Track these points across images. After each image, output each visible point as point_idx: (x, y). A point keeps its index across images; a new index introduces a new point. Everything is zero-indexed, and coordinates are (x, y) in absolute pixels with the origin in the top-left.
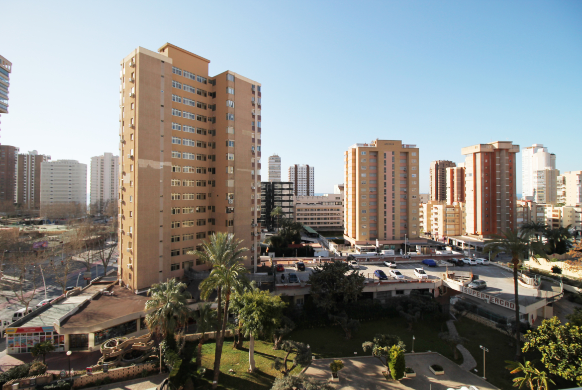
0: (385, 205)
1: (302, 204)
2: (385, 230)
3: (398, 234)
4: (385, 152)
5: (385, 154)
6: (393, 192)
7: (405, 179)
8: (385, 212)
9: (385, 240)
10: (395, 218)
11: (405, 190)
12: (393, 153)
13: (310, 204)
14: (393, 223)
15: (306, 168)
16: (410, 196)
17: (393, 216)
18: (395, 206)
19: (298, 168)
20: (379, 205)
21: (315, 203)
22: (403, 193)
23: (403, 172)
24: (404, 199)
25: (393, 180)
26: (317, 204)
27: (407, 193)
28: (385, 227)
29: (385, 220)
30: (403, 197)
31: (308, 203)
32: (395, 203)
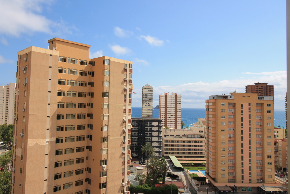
0: (242, 151)
1: (169, 136)
2: (243, 173)
3: (254, 177)
4: (242, 104)
5: (242, 105)
6: (250, 139)
7: (261, 127)
8: (242, 157)
9: (242, 182)
10: (252, 162)
11: (261, 137)
12: (249, 104)
13: (177, 136)
14: (250, 167)
15: (174, 96)
16: (265, 143)
17: (250, 160)
18: (251, 152)
19: (168, 96)
20: (237, 150)
21: (181, 136)
22: (259, 139)
23: (259, 121)
24: (260, 145)
25: (250, 128)
26: (182, 136)
27: (262, 139)
28: (243, 170)
29: (242, 164)
30: (259, 143)
31: (175, 136)
32: (252, 149)
